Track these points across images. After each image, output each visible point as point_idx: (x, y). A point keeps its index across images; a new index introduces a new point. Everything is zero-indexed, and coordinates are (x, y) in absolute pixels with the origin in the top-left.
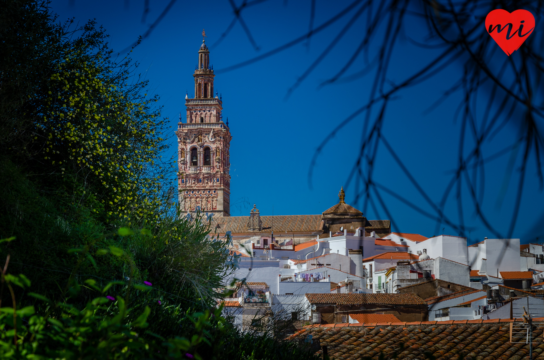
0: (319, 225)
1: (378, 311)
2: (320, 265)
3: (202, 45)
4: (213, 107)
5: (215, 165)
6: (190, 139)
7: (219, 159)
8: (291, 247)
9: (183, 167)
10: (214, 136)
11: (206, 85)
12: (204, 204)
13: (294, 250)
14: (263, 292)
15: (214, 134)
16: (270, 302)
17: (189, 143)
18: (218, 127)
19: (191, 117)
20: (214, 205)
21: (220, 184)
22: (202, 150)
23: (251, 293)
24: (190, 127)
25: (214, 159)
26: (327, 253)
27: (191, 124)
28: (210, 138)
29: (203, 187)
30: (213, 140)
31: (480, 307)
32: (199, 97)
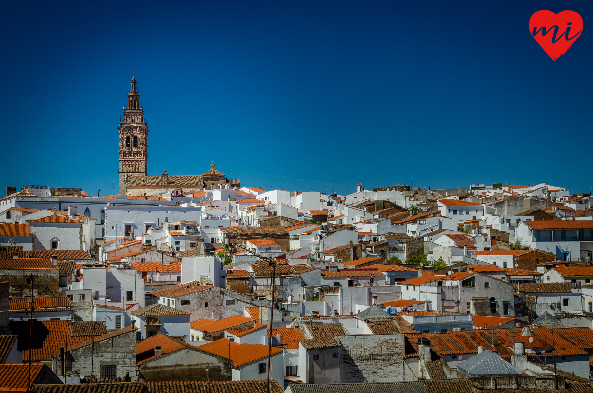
0: (201, 182)
1: (261, 237)
2: (213, 207)
3: (133, 79)
4: (139, 114)
5: (140, 147)
6: (126, 132)
7: (142, 143)
8: (192, 195)
9: (122, 147)
10: (140, 130)
11: (135, 101)
12: (134, 168)
13: (193, 197)
14: (196, 227)
15: (140, 129)
16: (200, 232)
17: (125, 134)
18: (142, 125)
19: (126, 119)
20: (140, 169)
21: (143, 157)
22: (133, 138)
23: (189, 227)
24: (126, 125)
25: (140, 143)
26: (212, 199)
27: (126, 123)
28: (137, 131)
29: (133, 159)
30: (139, 132)
31: (317, 235)
32: (131, 108)
